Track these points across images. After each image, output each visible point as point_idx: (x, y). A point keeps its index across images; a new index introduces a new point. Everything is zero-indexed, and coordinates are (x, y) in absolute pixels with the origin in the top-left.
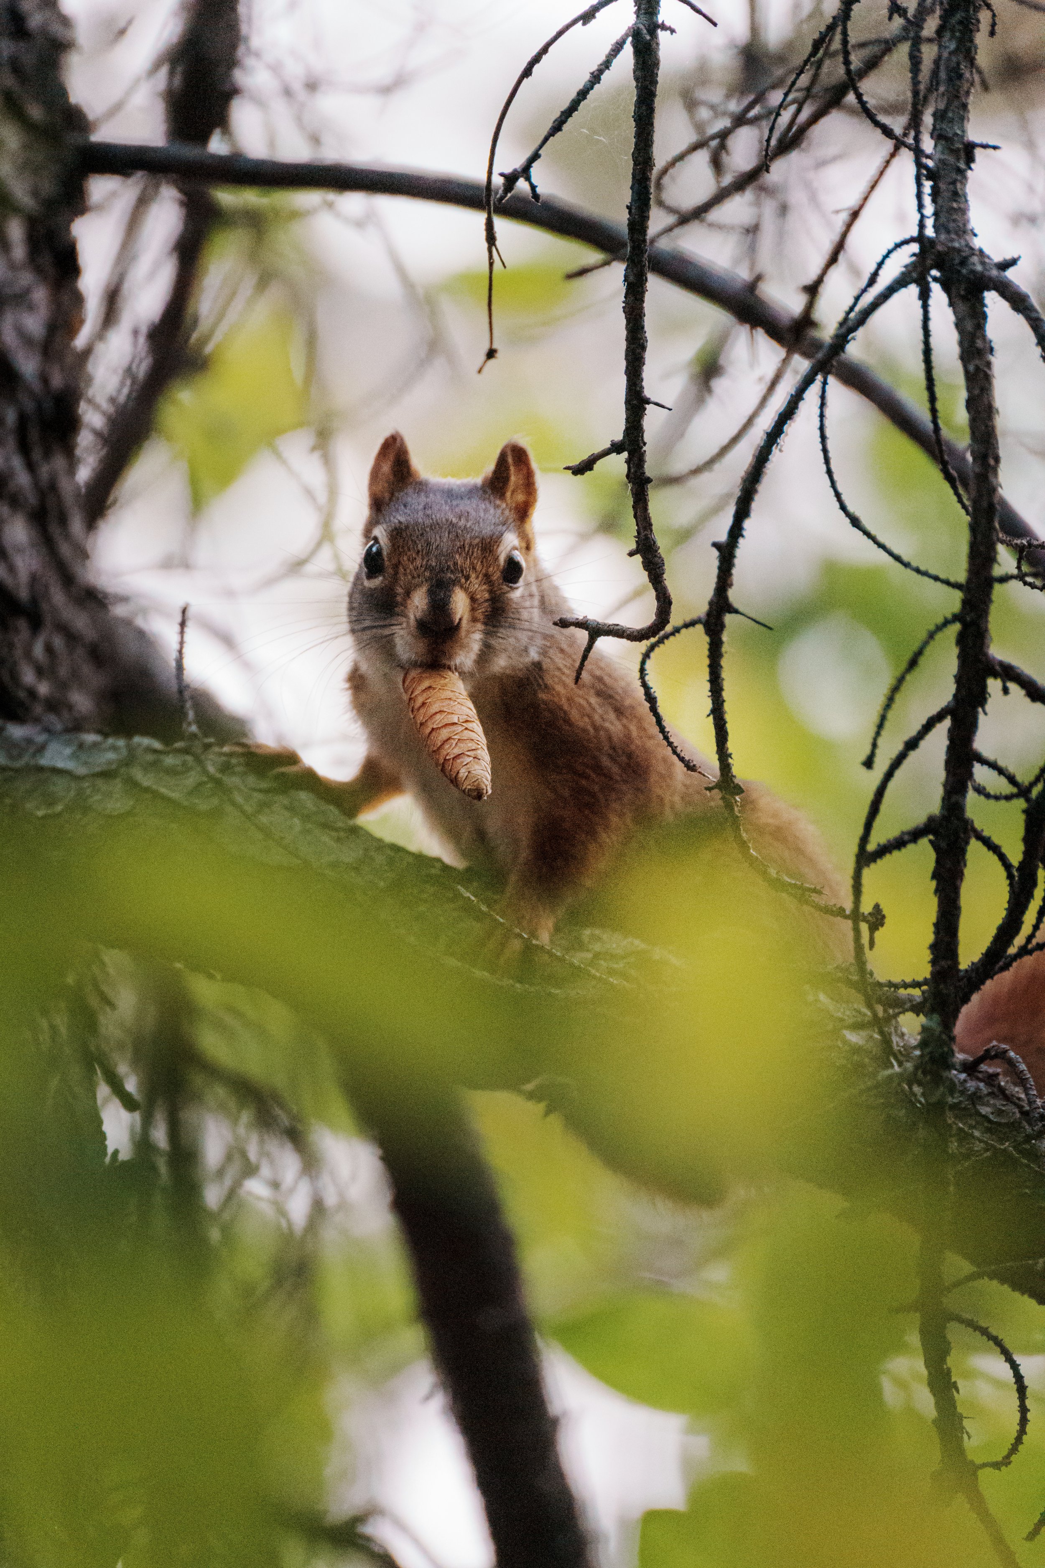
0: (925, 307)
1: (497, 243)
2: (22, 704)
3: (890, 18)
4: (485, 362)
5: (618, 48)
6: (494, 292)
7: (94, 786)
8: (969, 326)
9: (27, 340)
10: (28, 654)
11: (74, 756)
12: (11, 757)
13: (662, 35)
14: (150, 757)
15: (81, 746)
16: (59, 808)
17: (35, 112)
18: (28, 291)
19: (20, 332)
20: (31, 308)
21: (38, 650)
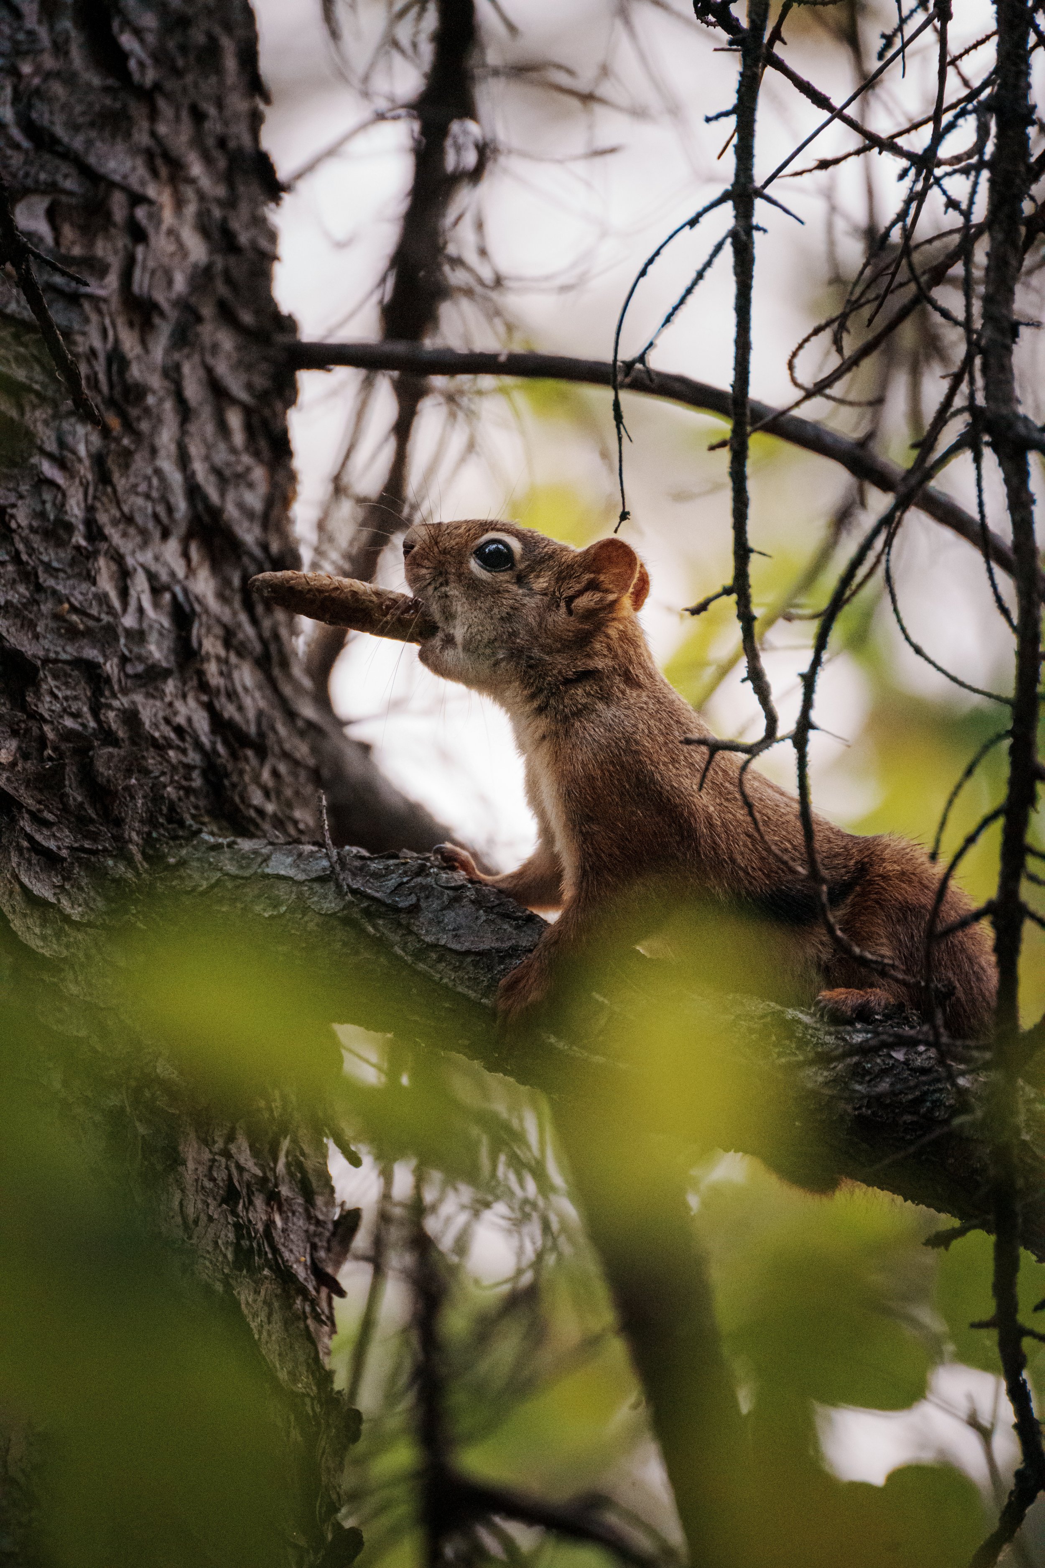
0: (978, 468)
1: (624, 421)
2: (252, 821)
3: (946, 212)
4: (620, 523)
5: (719, 248)
6: (624, 463)
7: (311, 888)
8: (1015, 481)
9: (249, 514)
10: (257, 779)
11: (295, 865)
12: (241, 867)
13: (756, 235)
14: (358, 863)
15: (300, 855)
16: (283, 909)
17: (247, 318)
18: (248, 469)
19: (241, 506)
20: (251, 486)
21: (266, 775)
